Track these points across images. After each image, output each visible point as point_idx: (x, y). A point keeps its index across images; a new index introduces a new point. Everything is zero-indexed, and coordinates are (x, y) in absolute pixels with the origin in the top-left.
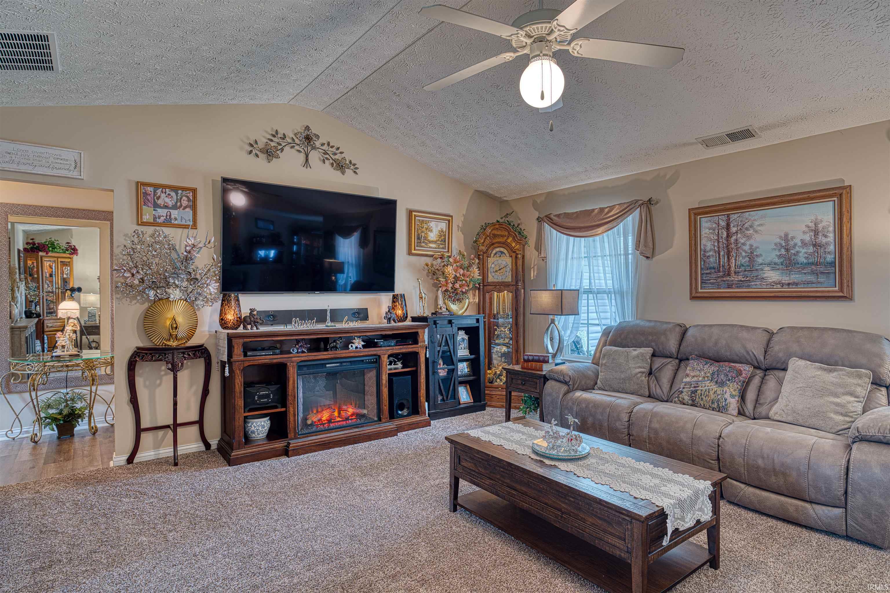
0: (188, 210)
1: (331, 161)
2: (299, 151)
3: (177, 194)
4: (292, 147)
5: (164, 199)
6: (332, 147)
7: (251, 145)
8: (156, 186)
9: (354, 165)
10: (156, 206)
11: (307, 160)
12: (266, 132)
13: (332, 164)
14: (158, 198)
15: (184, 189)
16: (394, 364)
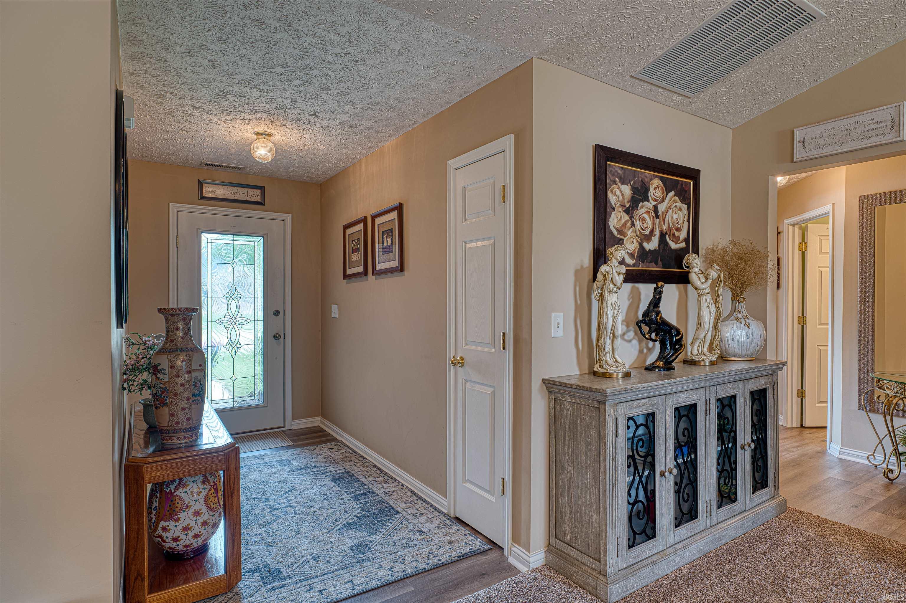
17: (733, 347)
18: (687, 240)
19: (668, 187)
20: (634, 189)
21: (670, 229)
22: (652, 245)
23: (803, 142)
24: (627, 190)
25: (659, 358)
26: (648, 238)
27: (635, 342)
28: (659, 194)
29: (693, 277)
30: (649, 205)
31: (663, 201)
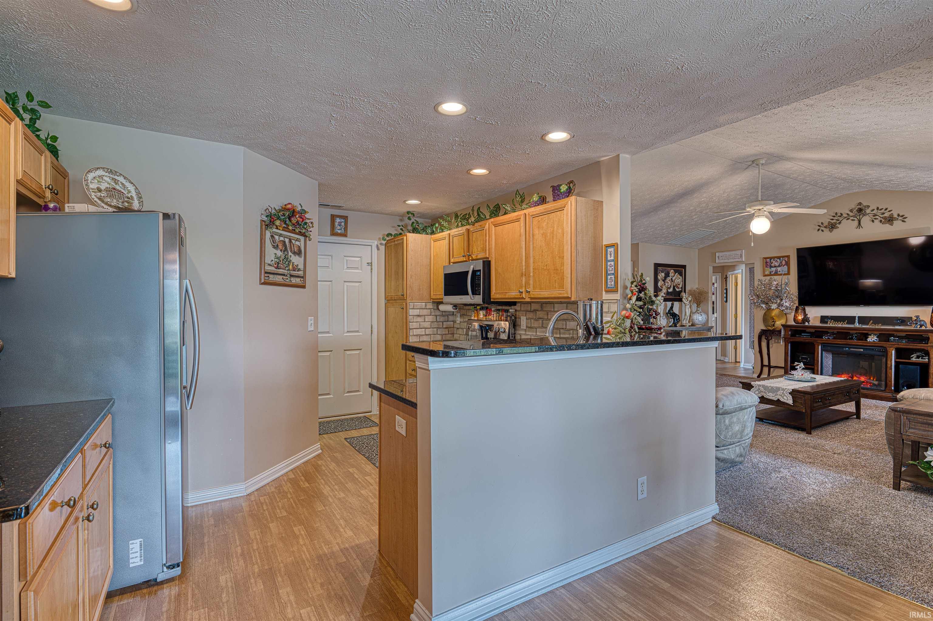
0: (785, 266)
1: (880, 219)
2: (852, 220)
3: (780, 260)
4: (848, 219)
5: (775, 263)
6: (881, 210)
7: (819, 226)
8: (771, 258)
9: (902, 216)
10: (771, 267)
11: (859, 224)
12: (830, 215)
13: (881, 221)
14: (772, 263)
15: (783, 257)
16: (921, 359)
17: (696, 322)
18: (682, 288)
19: (676, 272)
20: (665, 274)
21: (676, 285)
22: (671, 290)
23: (718, 257)
24: (663, 274)
25: (673, 324)
26: (669, 288)
27: (666, 319)
28: (673, 275)
29: (683, 300)
30: (670, 278)
31: (674, 276)
